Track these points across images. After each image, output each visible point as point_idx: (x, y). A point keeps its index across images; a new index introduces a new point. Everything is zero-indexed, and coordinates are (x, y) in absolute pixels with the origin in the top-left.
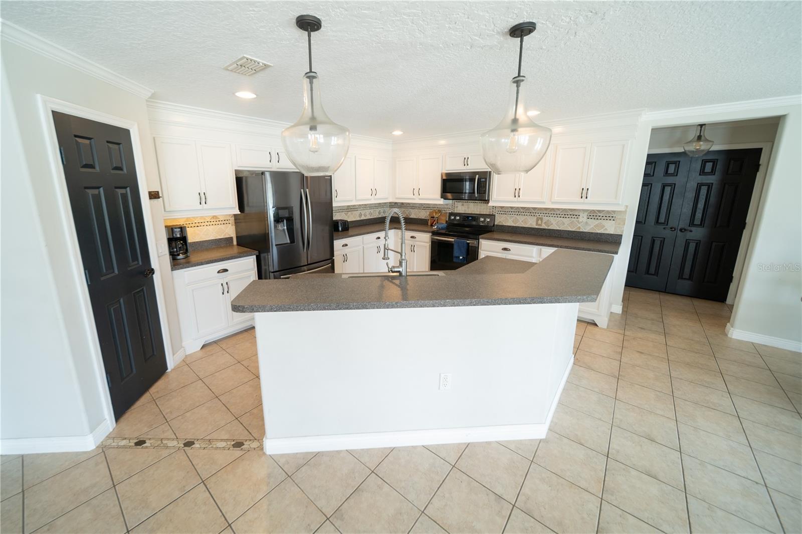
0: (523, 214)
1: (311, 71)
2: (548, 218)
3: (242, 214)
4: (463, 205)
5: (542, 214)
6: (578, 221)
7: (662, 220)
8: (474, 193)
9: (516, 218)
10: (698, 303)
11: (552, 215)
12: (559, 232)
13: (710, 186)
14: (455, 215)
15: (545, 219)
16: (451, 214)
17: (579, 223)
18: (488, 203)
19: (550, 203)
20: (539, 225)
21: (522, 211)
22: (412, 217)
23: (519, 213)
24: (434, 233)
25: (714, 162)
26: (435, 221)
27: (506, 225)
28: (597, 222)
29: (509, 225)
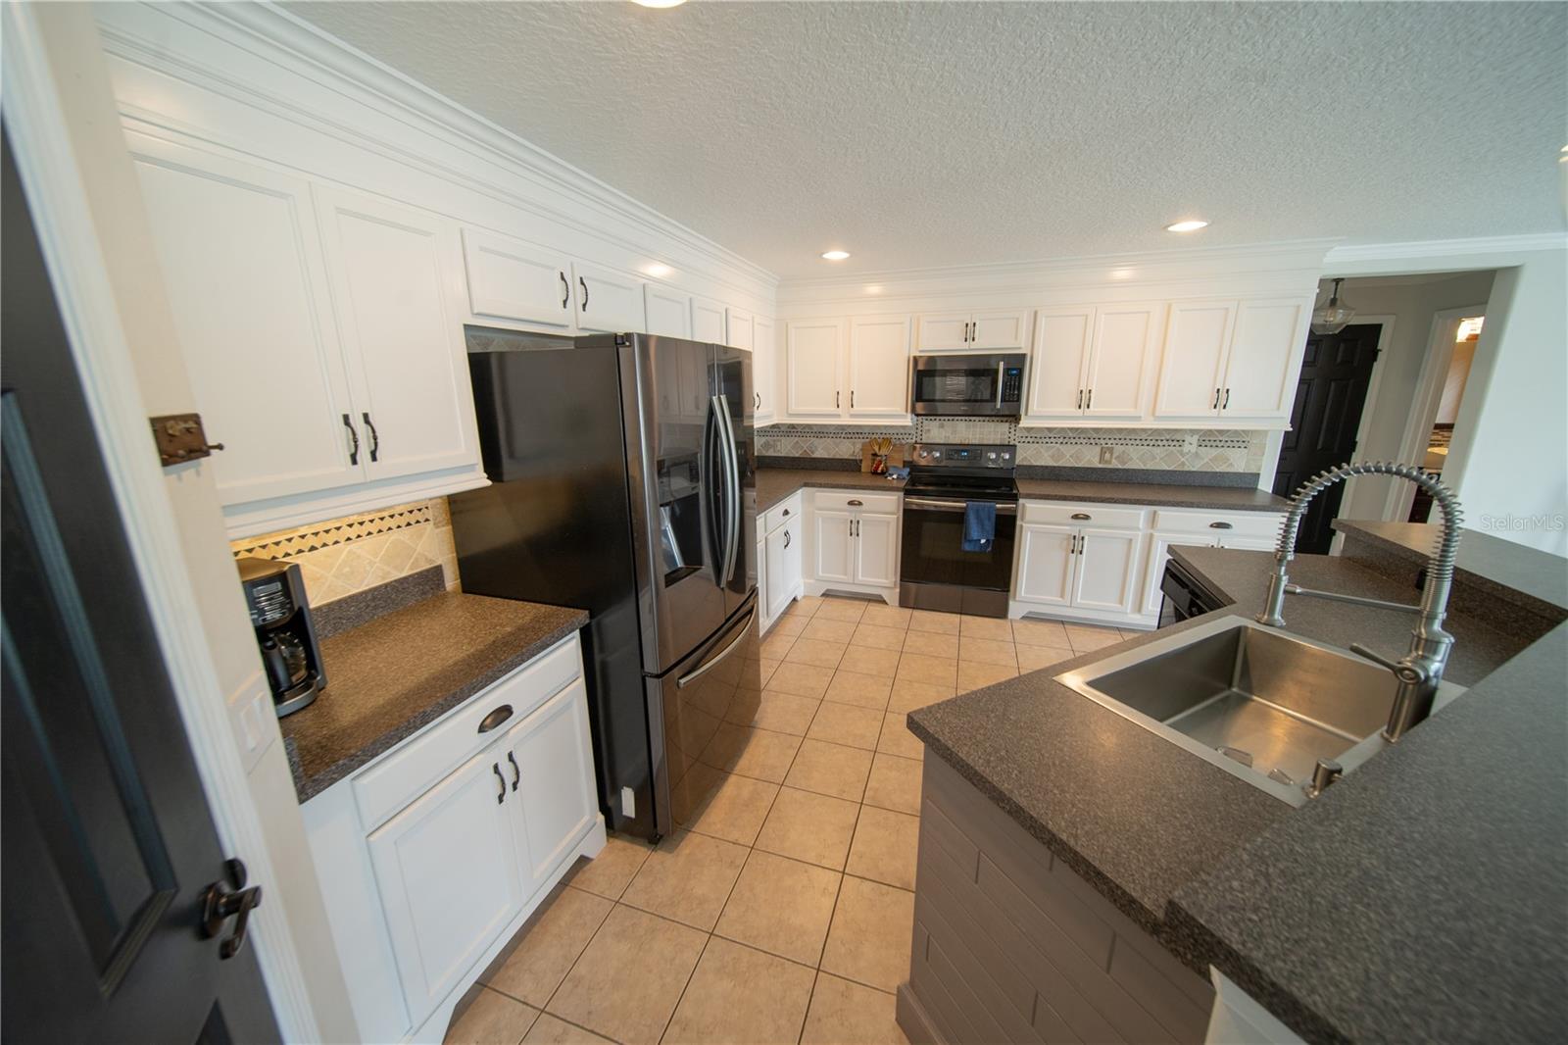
0: (1074, 441)
2: (1123, 448)
3: (497, 484)
4: (942, 426)
5: (1112, 441)
6: (1182, 451)
9: (1059, 449)
11: (1131, 442)
12: (1145, 474)
15: (1118, 449)
17: (1183, 455)
19: (1152, 418)
20: (1106, 462)
23: (1066, 440)
26: (880, 462)
27: (1038, 464)
28: (1214, 452)
29: (1043, 464)
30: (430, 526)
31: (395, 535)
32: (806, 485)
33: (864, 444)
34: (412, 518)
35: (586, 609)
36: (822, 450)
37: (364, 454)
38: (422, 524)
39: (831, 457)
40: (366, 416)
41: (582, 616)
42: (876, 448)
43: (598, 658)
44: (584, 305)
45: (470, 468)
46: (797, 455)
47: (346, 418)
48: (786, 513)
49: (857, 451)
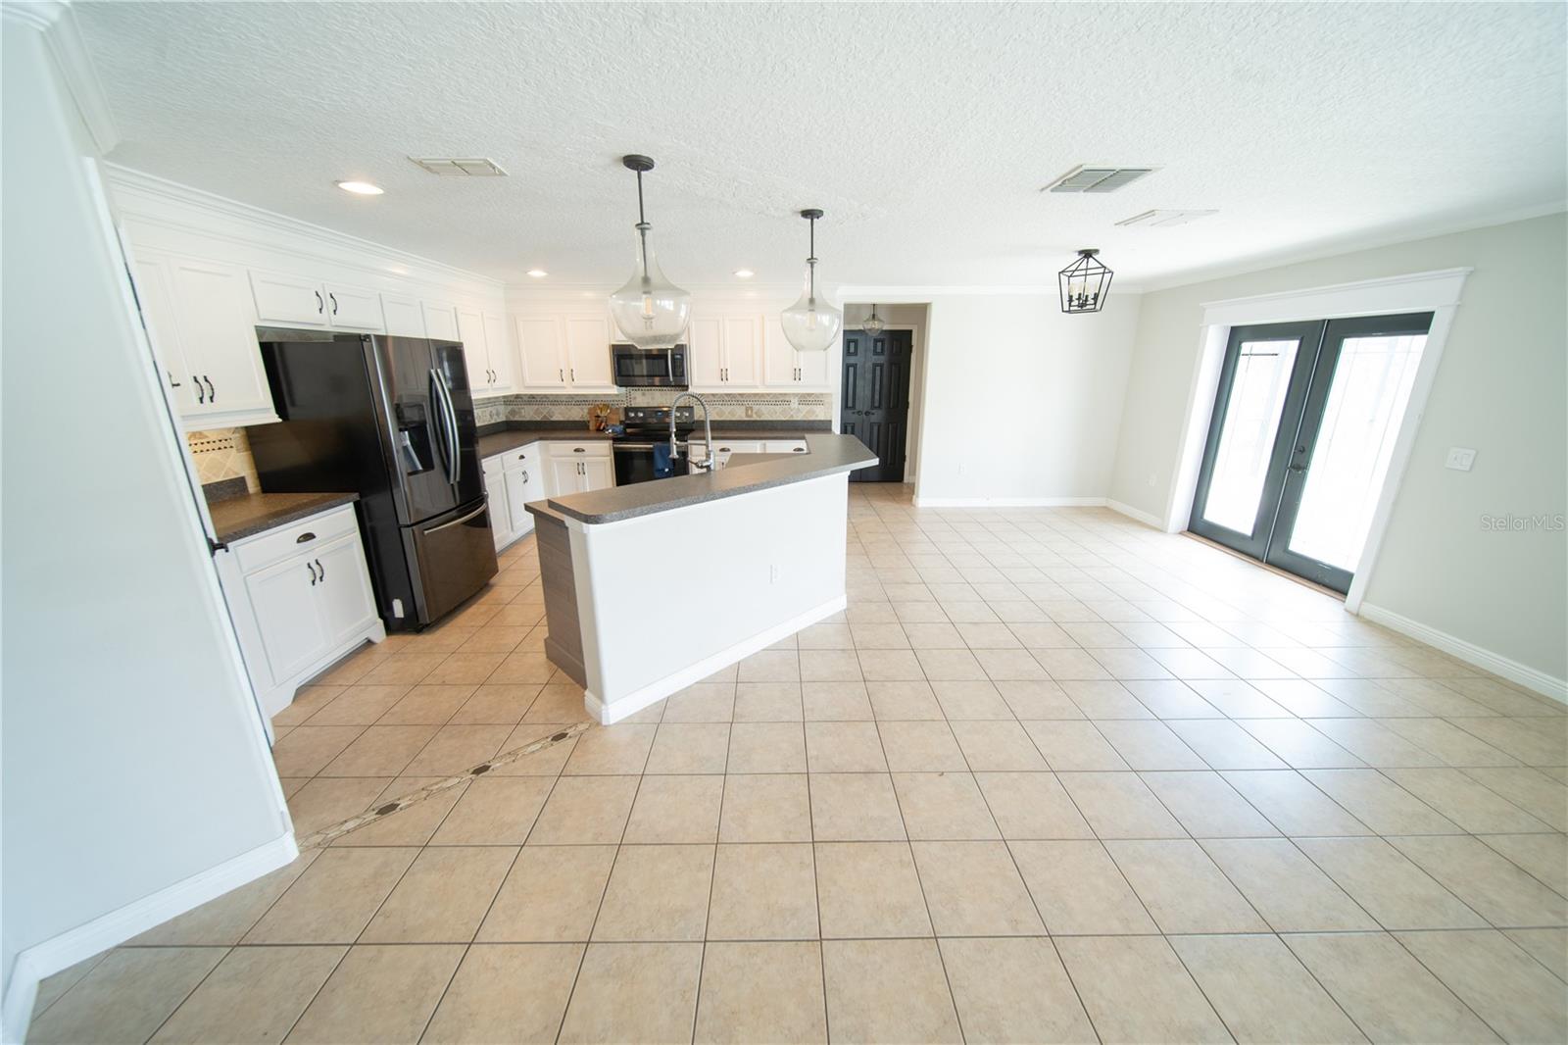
1: (642, 223)
4: (644, 394)
7: (850, 404)
8: (668, 375)
10: (888, 486)
13: (881, 366)
14: (636, 410)
15: (756, 408)
16: (627, 410)
18: (687, 390)
20: (751, 416)
21: (726, 398)
22: (554, 419)
24: (615, 440)
25: (882, 341)
26: (602, 422)
28: (808, 407)
30: (234, 450)
31: (212, 454)
32: (541, 439)
33: (590, 409)
34: (222, 445)
35: (356, 492)
36: (558, 414)
37: (206, 399)
38: (229, 450)
39: (565, 419)
40: (205, 377)
41: (355, 496)
42: (599, 412)
43: (368, 525)
44: (335, 311)
45: (267, 410)
46: (539, 419)
47: (195, 378)
48: (522, 457)
49: (585, 414)
